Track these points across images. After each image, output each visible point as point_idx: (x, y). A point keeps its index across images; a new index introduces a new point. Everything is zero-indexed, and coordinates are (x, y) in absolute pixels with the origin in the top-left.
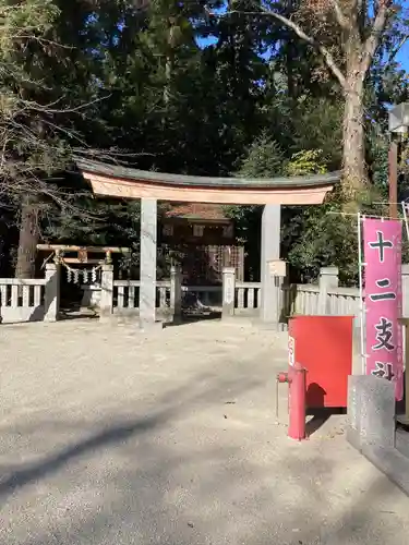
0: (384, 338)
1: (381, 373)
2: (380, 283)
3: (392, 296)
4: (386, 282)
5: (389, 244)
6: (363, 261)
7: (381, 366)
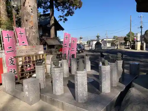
0: (12, 62)
1: (11, 71)
2: (9, 48)
3: (13, 51)
4: (11, 48)
5: (11, 37)
6: (3, 42)
7: (11, 70)
